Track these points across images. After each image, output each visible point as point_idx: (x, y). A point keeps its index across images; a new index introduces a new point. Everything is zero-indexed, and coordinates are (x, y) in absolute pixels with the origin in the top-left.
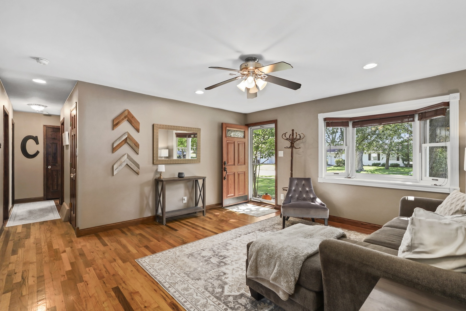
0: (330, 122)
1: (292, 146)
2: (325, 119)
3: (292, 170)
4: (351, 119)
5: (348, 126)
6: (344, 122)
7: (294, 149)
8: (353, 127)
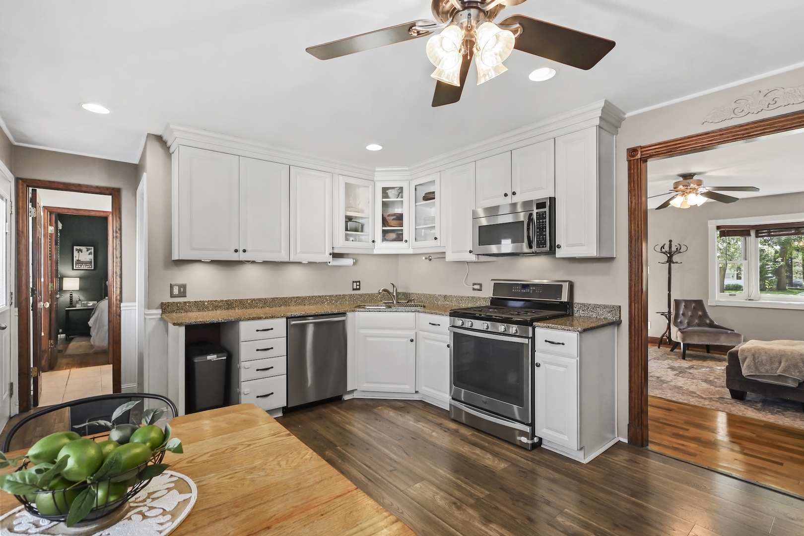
0: (725, 232)
1: (670, 261)
2: (718, 228)
3: (669, 290)
4: (753, 227)
5: (750, 235)
6: (743, 232)
7: (672, 264)
8: (757, 236)
